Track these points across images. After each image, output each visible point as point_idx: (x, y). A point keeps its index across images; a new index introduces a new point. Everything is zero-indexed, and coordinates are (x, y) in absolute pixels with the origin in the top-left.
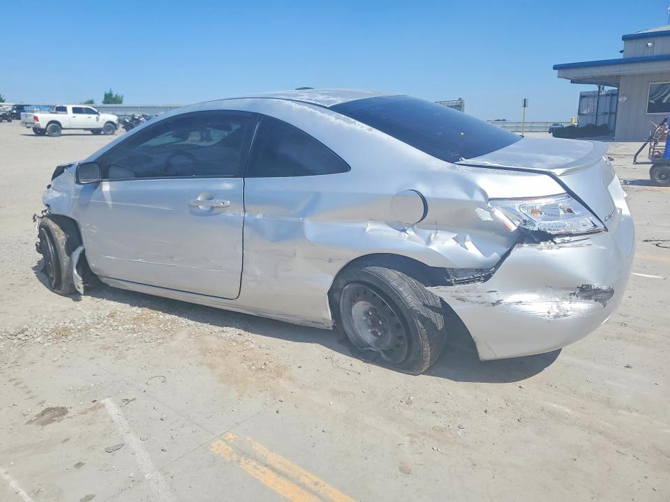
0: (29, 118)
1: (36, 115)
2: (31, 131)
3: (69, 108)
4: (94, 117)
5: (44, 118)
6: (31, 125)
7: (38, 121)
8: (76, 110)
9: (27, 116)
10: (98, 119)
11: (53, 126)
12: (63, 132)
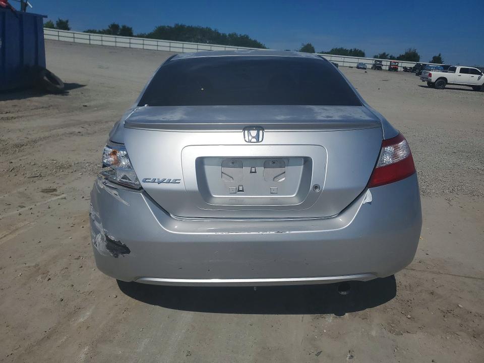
0: (426, 74)
1: (431, 72)
2: (425, 84)
3: (458, 68)
4: (477, 76)
5: (436, 75)
6: (426, 79)
7: (431, 77)
8: (462, 71)
9: (425, 73)
10: (479, 78)
11: (441, 81)
12: (447, 86)
